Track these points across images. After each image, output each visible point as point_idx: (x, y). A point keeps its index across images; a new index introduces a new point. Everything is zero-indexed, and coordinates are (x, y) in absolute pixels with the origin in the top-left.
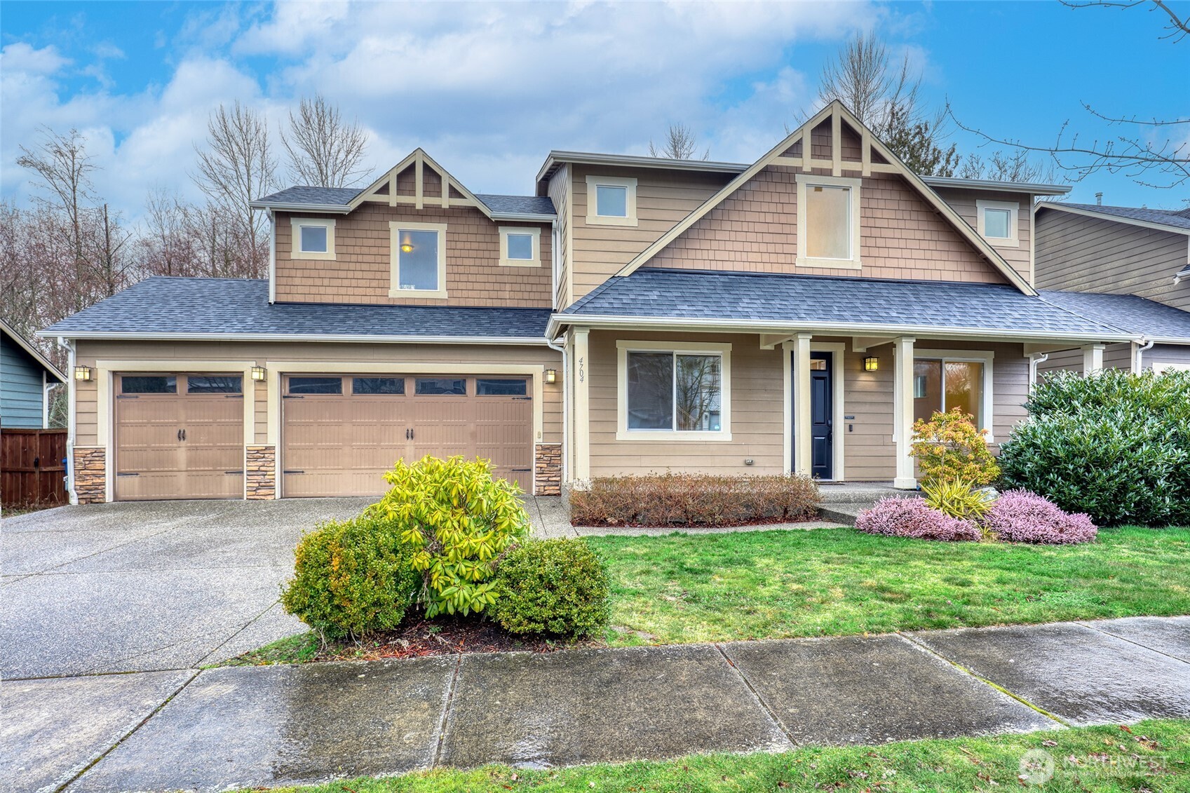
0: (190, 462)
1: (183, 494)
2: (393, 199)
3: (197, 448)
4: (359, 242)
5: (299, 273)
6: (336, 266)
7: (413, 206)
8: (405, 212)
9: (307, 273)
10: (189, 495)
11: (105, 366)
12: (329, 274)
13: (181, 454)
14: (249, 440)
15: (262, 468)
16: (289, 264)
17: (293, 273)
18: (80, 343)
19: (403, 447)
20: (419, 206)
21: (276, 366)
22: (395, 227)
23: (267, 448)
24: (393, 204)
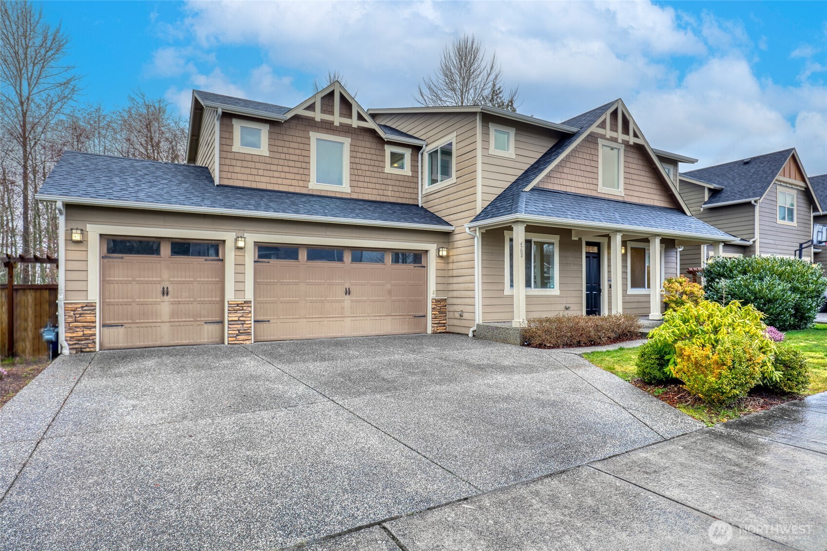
0: (173, 314)
1: (166, 341)
2: (318, 115)
3: (179, 303)
4: (287, 144)
5: (239, 163)
6: (269, 161)
7: (332, 123)
8: (327, 127)
9: (245, 164)
10: (172, 343)
11: (95, 230)
12: (263, 166)
13: (165, 307)
14: (230, 296)
15: (241, 319)
16: (230, 155)
17: (234, 162)
18: (69, 207)
19: (343, 301)
20: (337, 124)
21: (252, 237)
22: (314, 136)
23: (245, 302)
24: (318, 119)
